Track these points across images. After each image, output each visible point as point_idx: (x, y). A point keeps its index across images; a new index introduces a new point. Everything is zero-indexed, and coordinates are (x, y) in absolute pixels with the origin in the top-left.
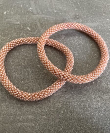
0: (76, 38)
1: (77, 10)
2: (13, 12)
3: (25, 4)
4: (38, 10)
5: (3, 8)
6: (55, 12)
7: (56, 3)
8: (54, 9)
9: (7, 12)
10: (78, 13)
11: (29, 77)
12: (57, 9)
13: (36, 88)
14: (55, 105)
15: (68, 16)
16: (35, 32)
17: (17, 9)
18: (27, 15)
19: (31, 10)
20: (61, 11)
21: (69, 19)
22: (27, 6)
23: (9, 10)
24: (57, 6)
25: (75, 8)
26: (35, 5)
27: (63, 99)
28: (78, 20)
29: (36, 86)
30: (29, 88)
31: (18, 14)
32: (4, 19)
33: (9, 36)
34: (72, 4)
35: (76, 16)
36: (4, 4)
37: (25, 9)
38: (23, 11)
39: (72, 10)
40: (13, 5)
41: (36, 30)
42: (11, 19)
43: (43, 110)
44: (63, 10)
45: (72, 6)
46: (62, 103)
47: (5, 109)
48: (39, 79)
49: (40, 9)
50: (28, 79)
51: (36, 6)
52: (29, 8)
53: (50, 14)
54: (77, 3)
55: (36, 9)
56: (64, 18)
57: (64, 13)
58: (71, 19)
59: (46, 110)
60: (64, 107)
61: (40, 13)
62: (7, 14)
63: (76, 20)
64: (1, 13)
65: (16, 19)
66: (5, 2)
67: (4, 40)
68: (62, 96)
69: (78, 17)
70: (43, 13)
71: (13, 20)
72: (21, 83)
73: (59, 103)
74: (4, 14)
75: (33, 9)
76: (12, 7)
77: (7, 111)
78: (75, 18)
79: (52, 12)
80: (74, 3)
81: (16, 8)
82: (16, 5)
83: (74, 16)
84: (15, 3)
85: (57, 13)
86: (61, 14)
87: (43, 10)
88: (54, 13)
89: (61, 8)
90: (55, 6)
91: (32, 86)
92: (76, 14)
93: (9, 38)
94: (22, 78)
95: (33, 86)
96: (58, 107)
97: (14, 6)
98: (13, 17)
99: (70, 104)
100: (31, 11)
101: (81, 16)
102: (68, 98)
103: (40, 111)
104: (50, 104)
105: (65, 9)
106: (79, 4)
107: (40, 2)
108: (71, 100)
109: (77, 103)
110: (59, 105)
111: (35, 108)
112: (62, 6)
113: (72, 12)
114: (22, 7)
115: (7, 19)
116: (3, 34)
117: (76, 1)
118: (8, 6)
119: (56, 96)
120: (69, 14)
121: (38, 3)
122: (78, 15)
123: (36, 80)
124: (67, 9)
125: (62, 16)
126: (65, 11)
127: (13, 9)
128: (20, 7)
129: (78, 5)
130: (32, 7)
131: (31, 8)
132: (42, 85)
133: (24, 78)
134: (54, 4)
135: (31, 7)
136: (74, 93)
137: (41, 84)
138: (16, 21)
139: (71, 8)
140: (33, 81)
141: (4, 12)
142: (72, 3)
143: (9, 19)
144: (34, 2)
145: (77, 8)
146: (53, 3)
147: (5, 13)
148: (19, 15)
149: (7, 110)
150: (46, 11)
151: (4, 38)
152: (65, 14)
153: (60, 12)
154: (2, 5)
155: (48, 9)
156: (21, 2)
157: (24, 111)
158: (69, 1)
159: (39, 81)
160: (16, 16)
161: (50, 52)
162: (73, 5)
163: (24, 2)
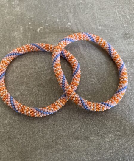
0: (127, 65)
1: (126, 25)
2: (48, 29)
3: (61, 18)
4: (78, 26)
5: (35, 23)
6: (100, 29)
7: (100, 16)
8: (98, 25)
9: (40, 29)
10: (128, 30)
11: (75, 116)
12: (102, 25)
13: (84, 130)
14: (107, 152)
15: (116, 34)
16: (77, 57)
17: (52, 25)
18: (65, 33)
19: (70, 26)
20: (107, 27)
21: (117, 38)
22: (65, 20)
23: (43, 26)
24: (101, 21)
25: (124, 23)
26: (75, 19)
27: (116, 145)
28: (129, 39)
29: (84, 128)
30: (76, 130)
31: (54, 32)
32: (38, 39)
33: (47, 63)
34: (120, 17)
35: (126, 34)
36: (36, 18)
37: (63, 25)
38: (60, 28)
39: (120, 26)
40: (47, 19)
41: (78, 54)
42: (46, 39)
43: (95, 158)
44: (109, 26)
45: (121, 21)
46: (115, 150)
47: (51, 156)
48: (87, 119)
49: (80, 25)
50: (74, 118)
51: (76, 21)
52: (68, 23)
53: (94, 32)
54: (127, 17)
55: (76, 24)
56: (111, 38)
57: (110, 30)
58: (120, 38)
59: (98, 158)
60: (118, 155)
61: (81, 30)
62: (41, 32)
63: (126, 39)
64: (34, 31)
65: (53, 39)
66: (37, 14)
67: (42, 68)
68: (116, 141)
69: (128, 36)
70: (85, 31)
71: (49, 39)
72: (66, 124)
73: (113, 150)
74: (37, 32)
75: (72, 25)
76: (46, 22)
77: (54, 159)
78: (124, 37)
79: (96, 28)
80: (123, 16)
81: (51, 23)
82: (50, 18)
83: (124, 35)
84: (49, 16)
85: (102, 30)
86: (106, 31)
87: (85, 26)
88: (98, 31)
89: (106, 23)
90: (99, 21)
91: (79, 128)
92: (125, 32)
93: (47, 65)
94: (67, 118)
95: (81, 128)
96: (112, 154)
97: (49, 20)
98: (49, 36)
99: (126, 151)
100: (70, 28)
101: (132, 34)
102: (122, 144)
103: (91, 159)
104: (102, 150)
105: (111, 24)
106: (128, 17)
107: (80, 14)
108: (126, 146)
109: (133, 150)
110: (112, 152)
111: (85, 156)
112: (107, 20)
113: (121, 29)
114: (59, 22)
115: (41, 38)
116: (39, 60)
117: (125, 13)
118: (41, 21)
119: (108, 140)
120: (117, 32)
121: (78, 16)
122: (129, 34)
123: (84, 120)
124: (114, 25)
125: (108, 34)
126: (112, 27)
127: (47, 24)
128: (56, 22)
129: (127, 19)
130: (71, 22)
131: (69, 24)
132: (91, 127)
133: (70, 118)
134: (98, 18)
135: (69, 22)
136: (129, 137)
137: (89, 126)
138: (52, 41)
139: (119, 24)
140: (80, 122)
141: (37, 29)
142: (119, 15)
143: (45, 39)
144: (72, 14)
145: (126, 24)
146: (96, 16)
147: (39, 30)
148: (56, 34)
149: (53, 157)
150: (88, 27)
151: (42, 65)
152: (111, 32)
153: (106, 29)
154: (34, 19)
155: (90, 25)
156: (57, 15)
157: (73, 159)
158: (116, 13)
159: (88, 122)
160: (52, 34)
161: (97, 83)
162: (122, 19)
163: (60, 15)
